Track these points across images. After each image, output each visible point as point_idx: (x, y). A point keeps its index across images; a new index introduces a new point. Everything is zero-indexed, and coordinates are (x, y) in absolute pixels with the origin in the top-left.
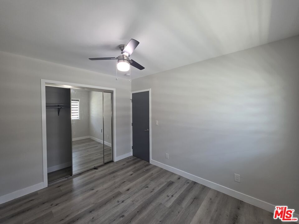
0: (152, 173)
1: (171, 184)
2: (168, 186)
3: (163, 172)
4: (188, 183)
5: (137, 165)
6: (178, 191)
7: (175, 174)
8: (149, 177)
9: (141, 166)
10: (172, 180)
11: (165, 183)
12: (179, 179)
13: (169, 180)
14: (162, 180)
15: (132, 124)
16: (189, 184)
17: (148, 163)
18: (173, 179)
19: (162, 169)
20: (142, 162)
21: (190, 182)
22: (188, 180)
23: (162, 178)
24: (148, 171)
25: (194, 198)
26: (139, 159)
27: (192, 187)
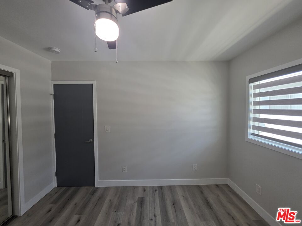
0: (110, 200)
1: (141, 202)
2: (142, 206)
3: (122, 192)
4: (156, 190)
5: (78, 199)
6: (155, 205)
7: (137, 187)
8: (110, 207)
9: (84, 198)
10: (140, 196)
11: (136, 205)
12: (145, 190)
13: (137, 198)
14: (129, 202)
15: (55, 135)
16: (157, 192)
17: (93, 188)
18: (140, 194)
19: (117, 188)
20: (83, 191)
21: (157, 189)
22: (153, 187)
23: (127, 199)
24: (101, 199)
25: (173, 204)
26: (73, 189)
27: (162, 194)
